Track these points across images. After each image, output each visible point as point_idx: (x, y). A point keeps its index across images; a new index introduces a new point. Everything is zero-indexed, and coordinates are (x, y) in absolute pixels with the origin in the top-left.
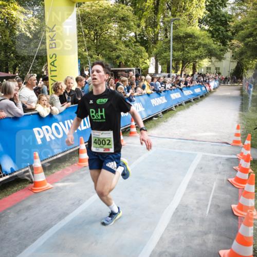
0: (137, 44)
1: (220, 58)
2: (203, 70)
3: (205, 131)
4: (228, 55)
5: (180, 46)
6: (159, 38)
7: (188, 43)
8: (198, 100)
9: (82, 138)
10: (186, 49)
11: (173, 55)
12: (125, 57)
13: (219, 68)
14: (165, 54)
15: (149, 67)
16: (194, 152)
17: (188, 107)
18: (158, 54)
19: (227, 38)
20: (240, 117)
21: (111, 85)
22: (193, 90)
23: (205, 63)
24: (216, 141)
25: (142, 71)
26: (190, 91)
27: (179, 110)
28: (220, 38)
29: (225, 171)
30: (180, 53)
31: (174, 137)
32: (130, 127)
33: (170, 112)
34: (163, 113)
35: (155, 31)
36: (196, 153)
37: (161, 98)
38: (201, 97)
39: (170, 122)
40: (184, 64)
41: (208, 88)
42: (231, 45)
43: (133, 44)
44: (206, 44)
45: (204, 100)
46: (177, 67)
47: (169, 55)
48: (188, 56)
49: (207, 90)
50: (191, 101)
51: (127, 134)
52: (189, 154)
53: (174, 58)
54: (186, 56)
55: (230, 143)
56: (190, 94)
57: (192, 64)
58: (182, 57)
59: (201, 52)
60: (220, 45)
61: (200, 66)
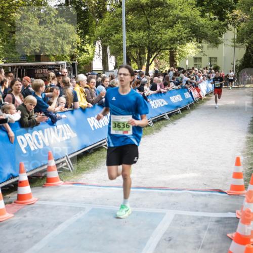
1: (215, 42)
2: (187, 64)
3: (184, 171)
4: (230, 35)
5: (143, 20)
7: (157, 16)
8: (177, 116)
10: (154, 27)
11: (130, 38)
14: (117, 36)
17: (159, 129)
19: (226, 7)
21: (17, 93)
22: (168, 99)
23: (190, 49)
24: (200, 188)
25: (79, 67)
26: (163, 100)
28: (215, 7)
29: (212, 243)
30: (142, 34)
36: (164, 211)
38: (182, 110)
40: (151, 52)
41: (195, 94)
42: (233, 19)
44: (187, 18)
45: (187, 115)
46: (141, 59)
48: (156, 38)
49: (194, 98)
50: (164, 117)
51: (42, 183)
52: (151, 214)
53: (133, 44)
54: (153, 40)
55: (226, 191)
56: (162, 105)
57: (169, 53)
58: (147, 41)
59: (179, 32)
60: (215, 19)
61: (182, 56)
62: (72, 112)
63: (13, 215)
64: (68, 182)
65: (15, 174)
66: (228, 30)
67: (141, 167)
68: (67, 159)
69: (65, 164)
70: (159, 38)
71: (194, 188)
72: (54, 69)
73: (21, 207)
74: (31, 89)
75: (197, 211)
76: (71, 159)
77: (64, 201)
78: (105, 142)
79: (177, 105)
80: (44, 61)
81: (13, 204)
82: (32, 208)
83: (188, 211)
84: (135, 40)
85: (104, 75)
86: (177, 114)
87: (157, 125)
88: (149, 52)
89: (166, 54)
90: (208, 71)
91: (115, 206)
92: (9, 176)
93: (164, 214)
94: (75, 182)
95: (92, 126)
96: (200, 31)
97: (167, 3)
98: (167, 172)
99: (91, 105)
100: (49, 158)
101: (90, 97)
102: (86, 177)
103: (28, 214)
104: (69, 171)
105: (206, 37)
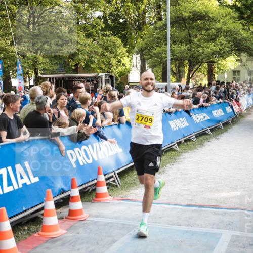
0: (108, 33)
2: (226, 77)
5: (184, 34)
6: (147, 20)
7: (199, 29)
8: (219, 131)
9: (4, 208)
11: (172, 51)
12: (86, 57)
14: (158, 49)
15: (129, 72)
16: (215, 231)
17: (202, 144)
18: (145, 48)
22: (210, 113)
23: (229, 62)
26: (205, 115)
27: (186, 151)
30: (184, 47)
31: (178, 202)
32: (95, 184)
33: (170, 153)
35: (139, 8)
38: (224, 125)
39: (170, 172)
40: (192, 65)
41: (236, 108)
43: (100, 33)
44: (231, 31)
45: (229, 130)
46: (179, 72)
47: (166, 51)
48: (198, 51)
49: (235, 112)
50: (206, 132)
51: (91, 198)
52: (206, 234)
53: (175, 57)
54: (195, 53)
56: (204, 120)
57: (207, 66)
58: (189, 54)
59: (221, 45)
61: (220, 69)
62: (119, 126)
63: (66, 231)
64: (116, 198)
65: (66, 189)
67: (189, 184)
68: (115, 174)
69: (112, 179)
70: (201, 51)
72: (92, 81)
73: (72, 223)
74: (78, 102)
76: (118, 174)
77: (116, 218)
79: (219, 119)
80: (81, 73)
81: (65, 219)
82: (84, 224)
84: (177, 53)
86: (219, 128)
87: (200, 140)
88: (189, 66)
90: (249, 85)
91: (169, 224)
92: (60, 191)
93: (221, 234)
94: (124, 198)
96: (242, 45)
97: (209, 17)
98: (217, 190)
100: (99, 173)
102: (135, 193)
103: (81, 230)
104: (117, 186)
105: (248, 51)
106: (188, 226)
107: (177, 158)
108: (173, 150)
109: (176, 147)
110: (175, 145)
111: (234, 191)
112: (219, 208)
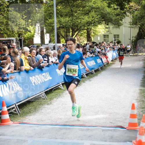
1: (118, 24)
2: (99, 39)
3: (96, 113)
4: (128, 20)
5: (68, 9)
7: (78, 6)
8: (92, 75)
10: (75, 14)
11: (59, 22)
13: (118, 35)
14: (50, 20)
15: (33, 36)
16: (80, 141)
20: (141, 93)
23: (101, 29)
24: (108, 125)
25: (24, 42)
30: (67, 19)
33: (57, 91)
34: (47, 93)
36: (83, 141)
37: (44, 74)
38: (95, 71)
39: (55, 104)
41: (104, 60)
42: (130, 9)
43: (6, 9)
44: (99, 8)
45: (99, 75)
46: (67, 36)
48: (77, 22)
49: (104, 63)
50: (83, 76)
52: (74, 144)
53: (62, 25)
55: (125, 127)
56: (82, 68)
57: (86, 32)
58: (71, 23)
59: (93, 17)
60: (117, 9)
61: (95, 34)
64: (16, 122)
66: (127, 16)
67: (67, 111)
68: (16, 106)
69: (14, 109)
70: (79, 21)
71: (103, 125)
72: (6, 43)
75: (106, 141)
76: (18, 106)
77: (13, 136)
78: (42, 94)
79: (92, 67)
83: (99, 141)
84: (63, 23)
85: (41, 47)
86: (92, 74)
88: (72, 32)
89: (84, 33)
91: (49, 138)
93: (83, 143)
94: (21, 122)
95: (33, 82)
96: (107, 17)
98: (85, 114)
99: (32, 68)
100: (3, 106)
101: (32, 63)
102: (29, 118)
104: (17, 114)
105: (111, 21)
106: (62, 139)
107: (61, 94)
108: (59, 89)
109: (61, 87)
110: (60, 85)
111: (96, 115)
112: (84, 126)
